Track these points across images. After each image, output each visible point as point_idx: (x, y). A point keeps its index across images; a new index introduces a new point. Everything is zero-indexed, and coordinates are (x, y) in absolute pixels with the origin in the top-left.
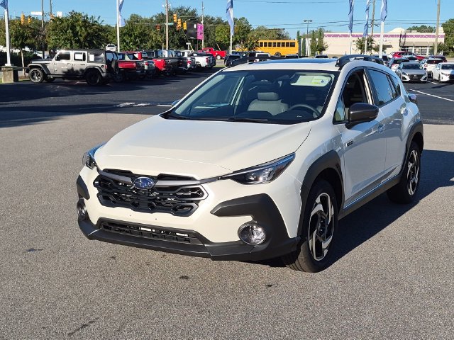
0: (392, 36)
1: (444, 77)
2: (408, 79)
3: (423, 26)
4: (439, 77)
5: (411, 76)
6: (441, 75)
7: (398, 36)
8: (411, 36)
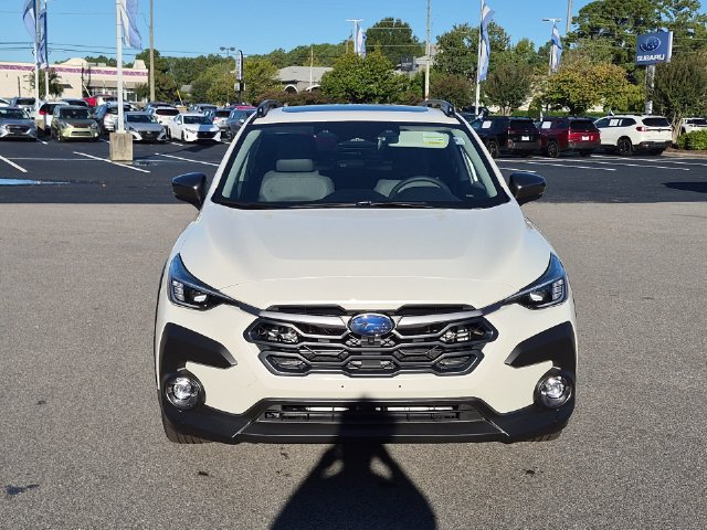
0: (70, 70)
1: (190, 134)
2: (139, 138)
3: (101, 57)
4: (183, 135)
5: (143, 134)
6: (186, 133)
7: (78, 70)
8: (99, 72)
